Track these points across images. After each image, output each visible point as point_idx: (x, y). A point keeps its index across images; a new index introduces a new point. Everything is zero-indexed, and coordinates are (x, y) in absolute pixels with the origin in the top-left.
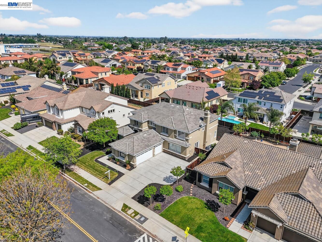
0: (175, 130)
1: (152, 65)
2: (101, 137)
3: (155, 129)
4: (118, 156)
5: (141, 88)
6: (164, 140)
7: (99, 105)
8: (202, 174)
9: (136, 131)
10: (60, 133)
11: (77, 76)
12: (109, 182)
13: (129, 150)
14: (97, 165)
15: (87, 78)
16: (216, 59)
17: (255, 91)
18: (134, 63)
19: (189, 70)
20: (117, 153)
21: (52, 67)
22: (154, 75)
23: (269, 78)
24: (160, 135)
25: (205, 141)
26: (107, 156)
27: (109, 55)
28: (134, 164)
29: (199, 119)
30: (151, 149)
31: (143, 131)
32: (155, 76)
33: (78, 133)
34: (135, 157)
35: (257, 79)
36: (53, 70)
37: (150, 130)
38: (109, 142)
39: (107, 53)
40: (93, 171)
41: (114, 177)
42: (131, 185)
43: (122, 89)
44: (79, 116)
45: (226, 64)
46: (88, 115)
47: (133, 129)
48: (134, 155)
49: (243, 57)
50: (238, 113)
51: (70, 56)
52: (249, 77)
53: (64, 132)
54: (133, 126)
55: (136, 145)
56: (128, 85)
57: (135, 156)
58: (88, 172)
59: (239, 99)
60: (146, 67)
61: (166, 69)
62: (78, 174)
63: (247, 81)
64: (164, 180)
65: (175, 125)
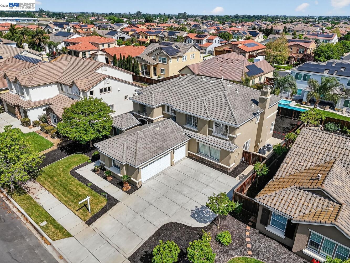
0: (210, 121)
1: (169, 37)
2: (81, 132)
3: (174, 118)
4: (110, 166)
5: (154, 62)
6: (190, 137)
7: (85, 80)
8: (270, 210)
9: (143, 122)
10: (26, 123)
11: (71, 47)
12: (87, 218)
13: (128, 157)
14: (72, 181)
15: (84, 50)
16: (248, 32)
17: (321, 64)
18: (146, 35)
19: (217, 42)
20: (107, 161)
21: (37, 35)
22: (172, 44)
23: (325, 51)
24: (182, 129)
25: (258, 140)
26: (94, 163)
27: (118, 29)
28: (137, 182)
29: (249, 102)
30: (169, 154)
31: (154, 122)
32: (173, 46)
33: (52, 124)
34: (138, 170)
35: (308, 52)
36: (39, 39)
37: (166, 120)
38: (97, 140)
39: (115, 26)
40: (63, 194)
41: (99, 207)
42: (128, 225)
43: (127, 63)
44: (57, 97)
45: (261, 37)
46: (70, 96)
47: (139, 118)
48: (137, 167)
49: (279, 31)
50: (294, 96)
51: (69, 28)
52: (298, 50)
53: (31, 122)
54: (137, 114)
55: (141, 147)
56: (137, 57)
57: (139, 168)
58: (55, 195)
59: (297, 75)
60: (162, 39)
61: (187, 41)
62: (35, 199)
63: (294, 56)
64: (193, 216)
65: (210, 112)
